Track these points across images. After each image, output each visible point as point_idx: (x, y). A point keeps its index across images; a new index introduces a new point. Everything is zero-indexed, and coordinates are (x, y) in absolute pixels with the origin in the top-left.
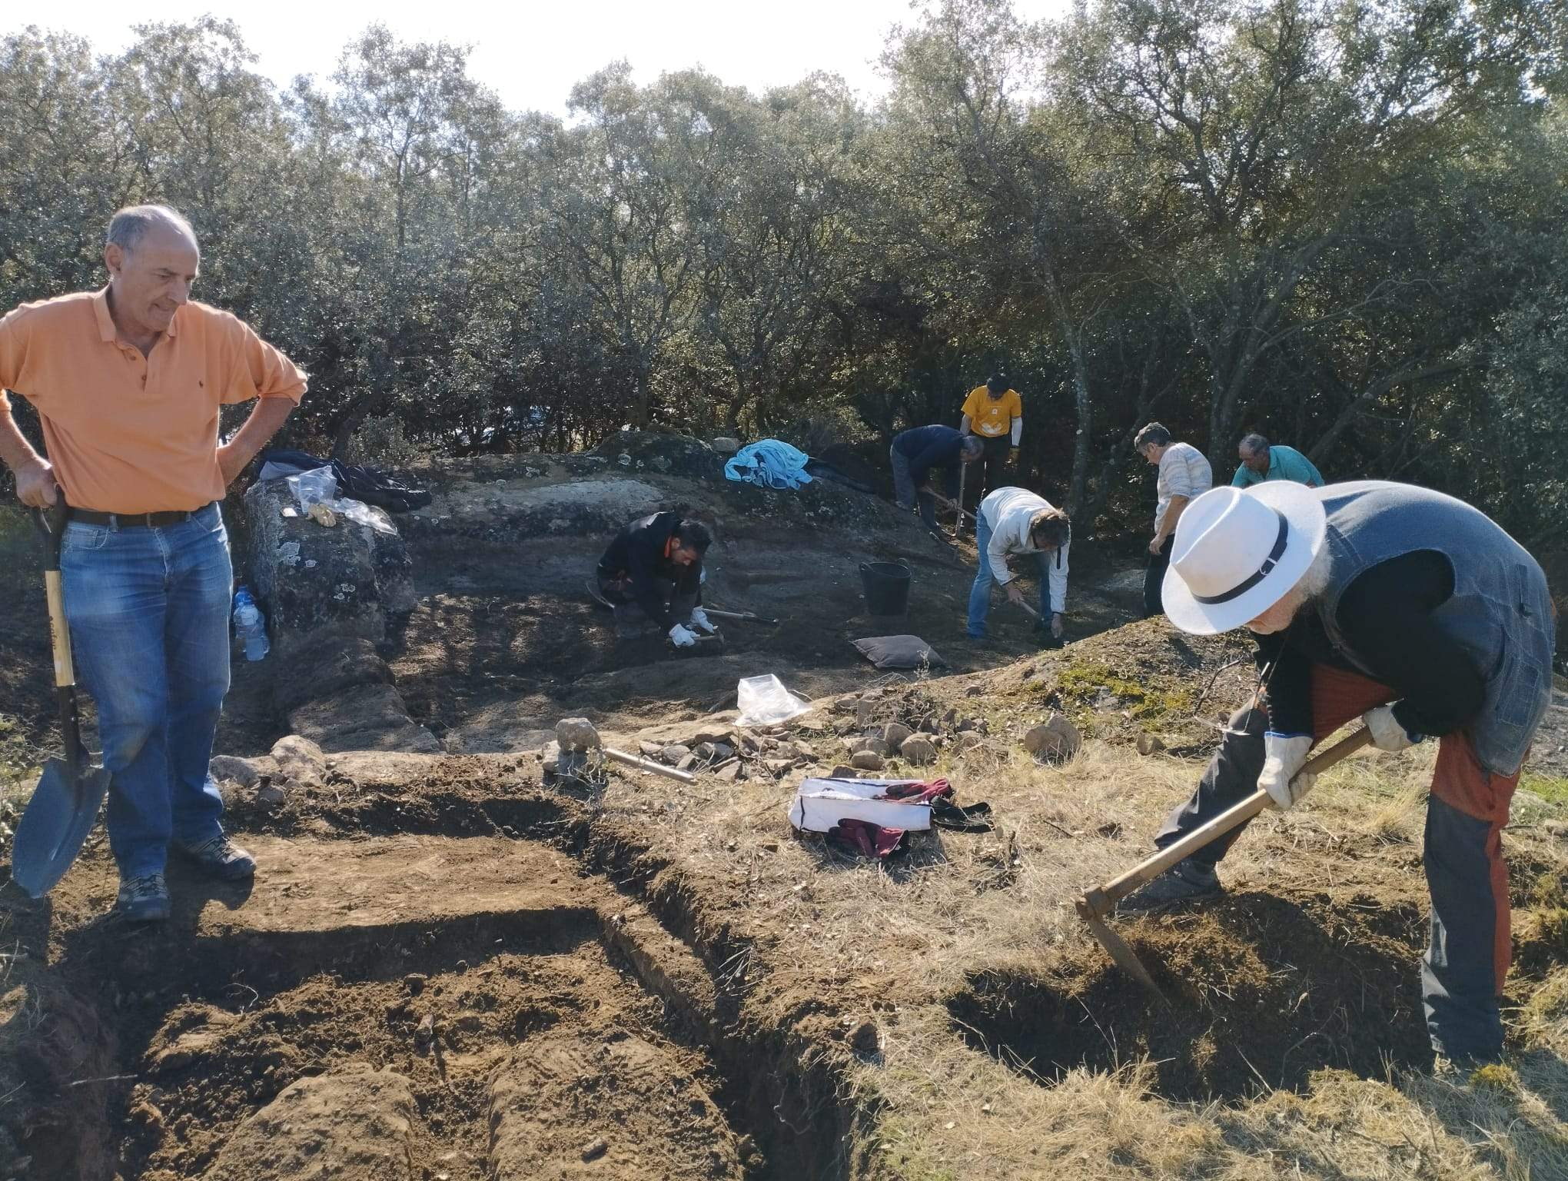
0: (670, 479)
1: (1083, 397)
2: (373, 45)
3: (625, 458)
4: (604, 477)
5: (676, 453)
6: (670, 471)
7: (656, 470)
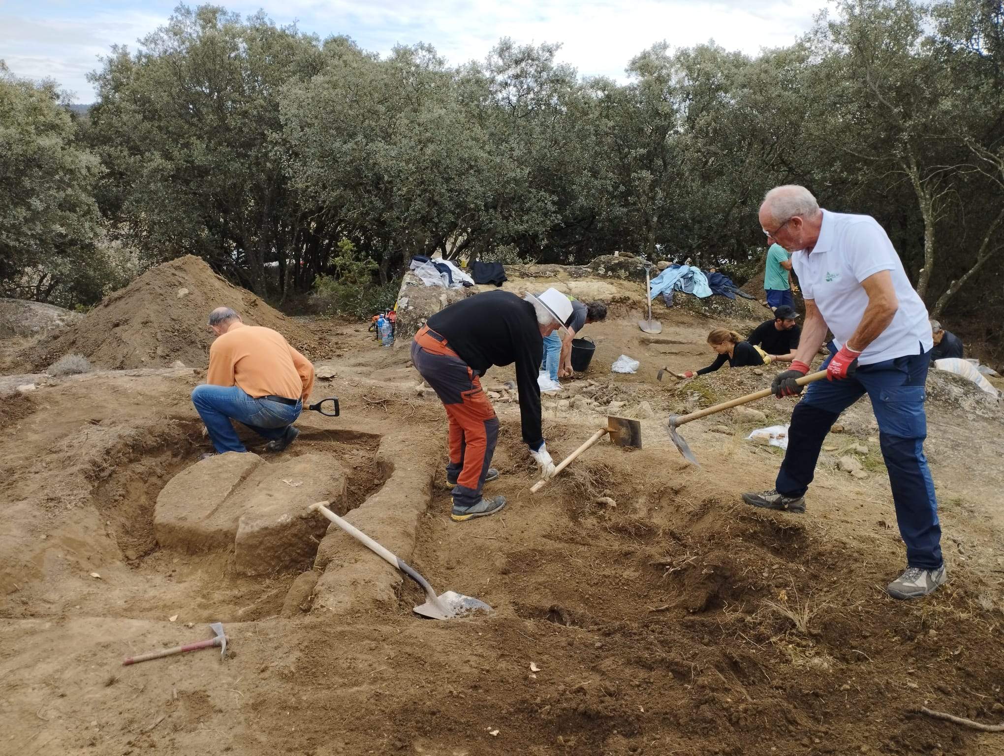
0: (625, 283)
1: (928, 247)
2: (504, 49)
3: (602, 271)
4: (588, 279)
5: (632, 269)
6: (627, 278)
7: (619, 277)
